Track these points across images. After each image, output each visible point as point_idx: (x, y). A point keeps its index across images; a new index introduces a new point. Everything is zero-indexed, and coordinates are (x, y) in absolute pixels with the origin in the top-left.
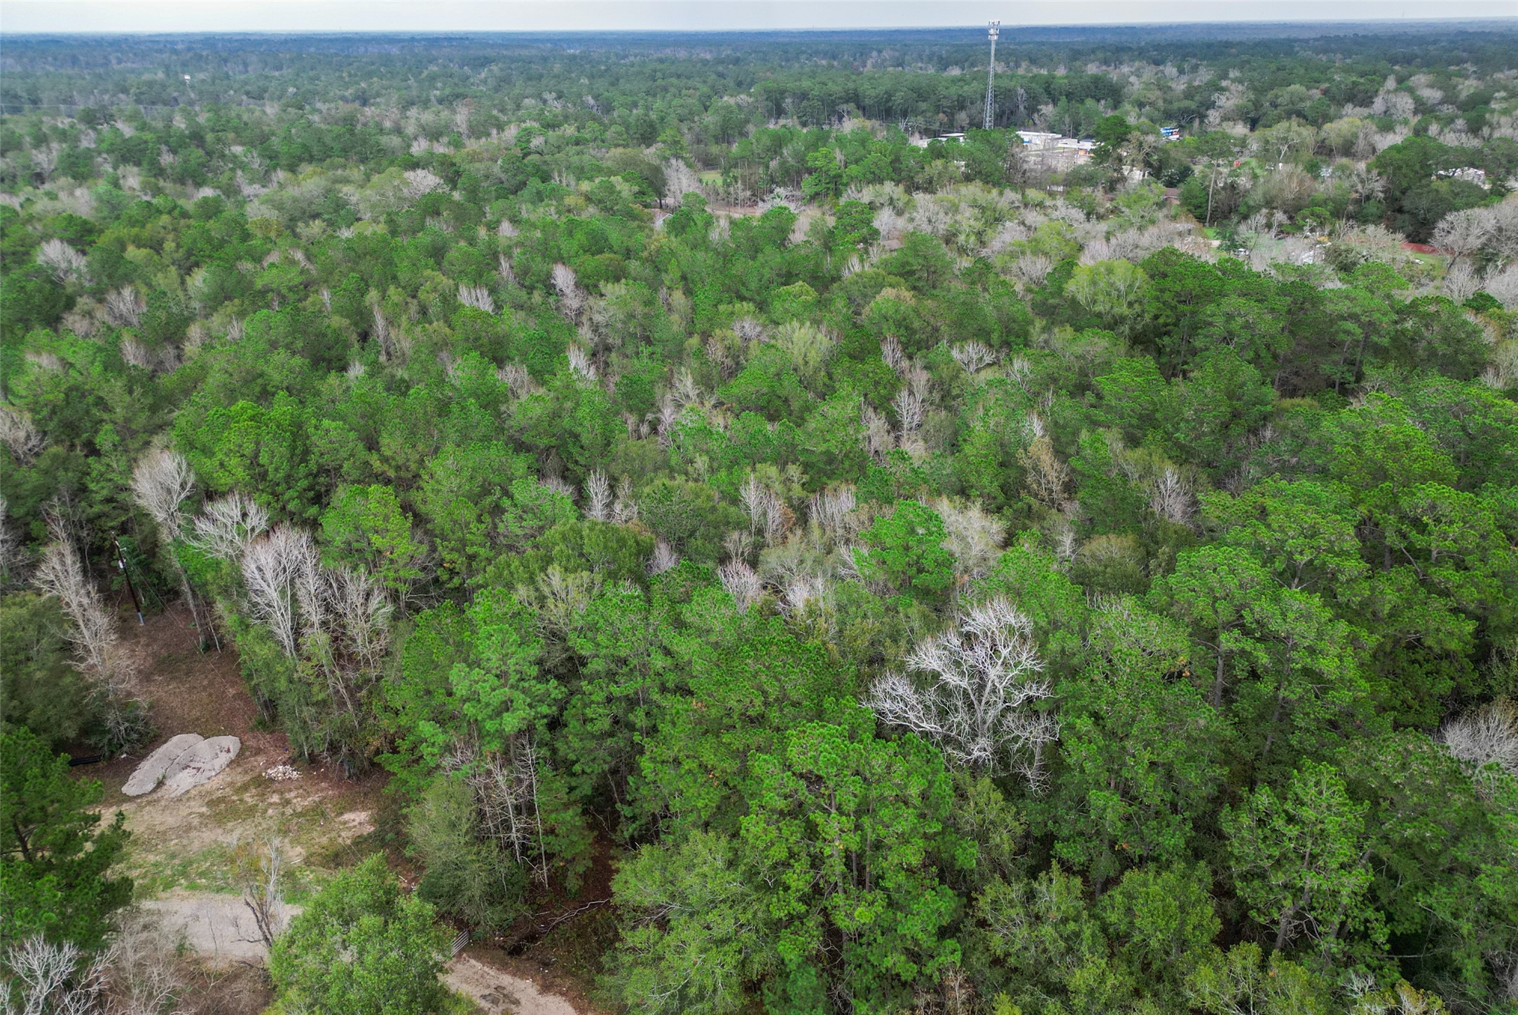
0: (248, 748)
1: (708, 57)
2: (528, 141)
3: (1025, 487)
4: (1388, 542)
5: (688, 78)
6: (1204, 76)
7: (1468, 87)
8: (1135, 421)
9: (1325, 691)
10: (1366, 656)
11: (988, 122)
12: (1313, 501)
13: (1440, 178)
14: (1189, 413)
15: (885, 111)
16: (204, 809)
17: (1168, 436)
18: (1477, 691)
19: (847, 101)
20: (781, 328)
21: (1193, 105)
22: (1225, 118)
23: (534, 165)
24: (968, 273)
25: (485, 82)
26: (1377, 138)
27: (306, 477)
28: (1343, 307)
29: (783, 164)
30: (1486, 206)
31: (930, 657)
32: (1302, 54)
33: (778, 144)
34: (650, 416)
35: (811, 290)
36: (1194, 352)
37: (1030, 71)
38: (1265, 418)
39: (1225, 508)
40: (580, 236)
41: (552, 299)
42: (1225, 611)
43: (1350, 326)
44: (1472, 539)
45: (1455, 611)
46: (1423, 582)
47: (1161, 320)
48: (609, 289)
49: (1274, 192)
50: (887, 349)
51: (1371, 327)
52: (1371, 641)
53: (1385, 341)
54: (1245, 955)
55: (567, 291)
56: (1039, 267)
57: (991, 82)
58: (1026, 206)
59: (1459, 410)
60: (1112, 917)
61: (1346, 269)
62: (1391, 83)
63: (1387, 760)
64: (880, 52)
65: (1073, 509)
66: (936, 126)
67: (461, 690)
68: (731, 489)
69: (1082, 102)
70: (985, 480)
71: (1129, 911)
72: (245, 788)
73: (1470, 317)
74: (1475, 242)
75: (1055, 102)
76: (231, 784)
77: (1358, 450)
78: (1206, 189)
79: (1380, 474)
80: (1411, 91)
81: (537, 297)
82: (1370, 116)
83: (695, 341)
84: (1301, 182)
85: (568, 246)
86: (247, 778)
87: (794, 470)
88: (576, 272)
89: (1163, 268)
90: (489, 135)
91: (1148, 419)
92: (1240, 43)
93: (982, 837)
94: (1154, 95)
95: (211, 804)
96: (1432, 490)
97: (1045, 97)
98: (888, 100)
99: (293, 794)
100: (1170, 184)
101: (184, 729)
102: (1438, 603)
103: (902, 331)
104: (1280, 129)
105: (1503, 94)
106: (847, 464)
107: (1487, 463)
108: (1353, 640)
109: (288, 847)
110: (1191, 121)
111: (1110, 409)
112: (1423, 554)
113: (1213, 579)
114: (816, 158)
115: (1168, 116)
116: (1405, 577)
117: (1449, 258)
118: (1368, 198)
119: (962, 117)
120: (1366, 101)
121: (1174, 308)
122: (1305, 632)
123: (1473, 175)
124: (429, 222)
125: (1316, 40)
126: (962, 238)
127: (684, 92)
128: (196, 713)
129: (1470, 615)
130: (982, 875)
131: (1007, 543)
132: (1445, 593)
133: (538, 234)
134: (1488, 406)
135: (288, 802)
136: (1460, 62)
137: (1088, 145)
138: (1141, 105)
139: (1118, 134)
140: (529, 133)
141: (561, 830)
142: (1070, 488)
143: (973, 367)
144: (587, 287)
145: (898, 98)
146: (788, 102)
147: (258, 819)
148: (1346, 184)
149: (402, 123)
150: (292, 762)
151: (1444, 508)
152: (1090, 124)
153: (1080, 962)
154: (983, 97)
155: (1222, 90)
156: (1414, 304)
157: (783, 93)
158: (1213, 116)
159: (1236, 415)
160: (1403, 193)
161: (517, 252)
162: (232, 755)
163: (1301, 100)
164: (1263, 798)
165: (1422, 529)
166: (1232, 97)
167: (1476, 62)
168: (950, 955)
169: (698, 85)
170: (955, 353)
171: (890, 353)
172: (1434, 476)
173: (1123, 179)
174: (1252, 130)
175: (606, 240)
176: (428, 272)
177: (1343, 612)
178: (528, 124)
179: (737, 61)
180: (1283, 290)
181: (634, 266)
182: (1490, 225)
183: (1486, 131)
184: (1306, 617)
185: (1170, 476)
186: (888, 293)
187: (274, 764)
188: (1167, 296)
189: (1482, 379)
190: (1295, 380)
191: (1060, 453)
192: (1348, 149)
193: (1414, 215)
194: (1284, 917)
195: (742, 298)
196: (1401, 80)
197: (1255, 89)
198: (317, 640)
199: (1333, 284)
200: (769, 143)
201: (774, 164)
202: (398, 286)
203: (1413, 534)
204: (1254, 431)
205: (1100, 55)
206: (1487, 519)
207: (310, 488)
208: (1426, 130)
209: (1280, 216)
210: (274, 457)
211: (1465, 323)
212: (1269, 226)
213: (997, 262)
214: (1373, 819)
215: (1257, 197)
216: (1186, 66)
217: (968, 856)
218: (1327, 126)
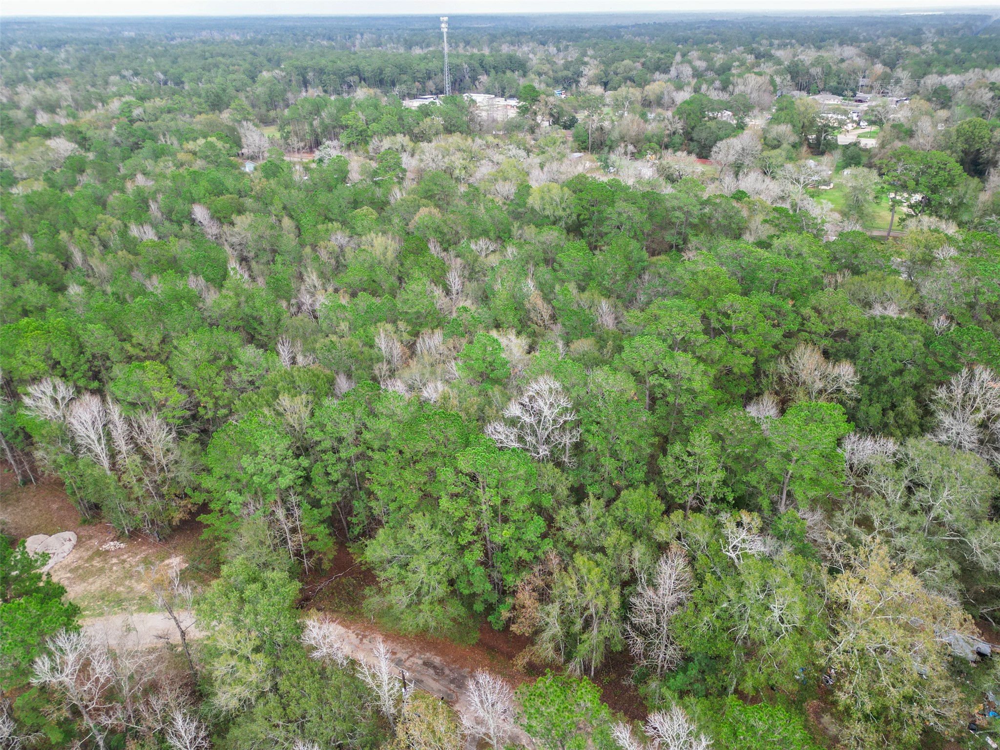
0: (83, 536)
1: (237, 38)
2: (130, 112)
3: (530, 319)
4: (713, 325)
5: (231, 57)
6: (573, 54)
7: (719, 59)
8: (581, 277)
9: (695, 397)
10: (711, 379)
11: (448, 87)
12: (680, 309)
13: (710, 119)
14: (609, 270)
15: (380, 81)
16: (69, 575)
17: (600, 284)
18: (756, 391)
19: (352, 75)
20: (364, 238)
21: (569, 74)
22: (590, 83)
23: (143, 130)
24: (465, 196)
25: (67, 61)
26: (674, 94)
27: (85, 363)
28: (675, 203)
29: (322, 123)
30: (735, 136)
31: (514, 410)
32: (626, 37)
33: (317, 109)
34: (293, 301)
35: (374, 212)
36: (602, 235)
37: (467, 51)
38: (644, 269)
39: (638, 318)
40: (204, 183)
41: (197, 229)
42: (650, 366)
43: (678, 214)
44: (750, 320)
45: (745, 354)
46: (730, 343)
47: (582, 217)
48: (238, 219)
49: (624, 132)
50: (431, 246)
51: (688, 213)
52: (712, 372)
53: (696, 221)
54: (677, 516)
55: (205, 223)
56: (508, 188)
57: (446, 60)
58: (488, 147)
59: (736, 257)
60: (618, 514)
61: (671, 179)
62: (678, 58)
63: (726, 421)
64: (362, 35)
65: (558, 329)
66: (414, 91)
67: (251, 469)
68: (367, 340)
69: (504, 72)
70: (511, 318)
71: (625, 509)
72: (91, 558)
73: (734, 203)
74: (732, 159)
75: (487, 73)
76: (80, 558)
77: (696, 281)
78: (587, 130)
79: (707, 292)
80: (690, 62)
81: (186, 228)
82: (669, 80)
83: (308, 250)
84: (638, 125)
85: (199, 190)
86: (90, 553)
87: (402, 325)
88: (209, 209)
89: (580, 187)
90: (95, 108)
91: (588, 276)
92: (590, 30)
93: (553, 490)
94: (546, 67)
95: (71, 571)
96: (730, 298)
97: (480, 70)
98: (381, 74)
99: (125, 556)
100: (566, 127)
101: (32, 534)
102: (737, 351)
103: (438, 235)
104: (623, 91)
105: (737, 63)
106: (430, 318)
107: (752, 283)
108: (705, 373)
109: (135, 585)
110: (570, 85)
111: (567, 272)
112: (728, 329)
113: (643, 352)
114: (346, 119)
115: (557, 81)
116: (722, 341)
117: (719, 168)
118: (674, 133)
119: (430, 84)
120: (666, 71)
121: (588, 210)
122: (686, 371)
123: (726, 116)
124: (79, 177)
125: (633, 26)
126: (457, 172)
127: (231, 68)
128: (35, 523)
129: (752, 356)
130: (554, 509)
131: (531, 349)
132: (740, 346)
133: (169, 183)
134: (750, 252)
135: (124, 561)
136: (713, 41)
137: (513, 102)
138: (540, 74)
139: (531, 96)
140: (129, 105)
141: (319, 537)
142: (553, 317)
143: (484, 254)
144: (219, 219)
145: (388, 71)
146: (310, 75)
147: (108, 574)
148: (662, 125)
149: (16, 98)
150: (118, 538)
151: (737, 306)
152: (511, 88)
153: (608, 534)
154: (442, 71)
155: (585, 64)
156: (709, 199)
157: (305, 69)
158: (583, 81)
159: (630, 268)
160: (693, 129)
161: (160, 197)
162: (74, 542)
163: (631, 70)
164: (676, 448)
165: (728, 316)
166: (591, 71)
167: (723, 41)
168: (547, 545)
169: (241, 62)
170: (473, 246)
171: (434, 249)
172: (731, 290)
173: (538, 125)
174: (605, 90)
175: (223, 185)
176: (100, 216)
177: (700, 359)
178: (127, 99)
179: (261, 42)
180: (644, 196)
181: (249, 202)
182: (739, 148)
183: (731, 87)
184: (687, 364)
185: (605, 305)
186: (424, 211)
187: (105, 542)
188: (584, 203)
189: (744, 237)
190: (654, 246)
191: (547, 299)
192: (659, 102)
193: (699, 142)
194: (689, 499)
195: (331, 220)
196: (684, 55)
197: (604, 63)
198: (130, 461)
199: (668, 190)
200: (310, 108)
201: (316, 123)
202: (81, 228)
203: (725, 320)
204: (640, 277)
205: (508, 39)
206: (755, 309)
207: (90, 369)
208: (700, 88)
209: (631, 148)
210: (62, 352)
211: (733, 207)
212: (626, 153)
213: (482, 187)
214: (723, 448)
215: (615, 135)
216: (562, 48)
217: (547, 501)
218: (647, 88)
